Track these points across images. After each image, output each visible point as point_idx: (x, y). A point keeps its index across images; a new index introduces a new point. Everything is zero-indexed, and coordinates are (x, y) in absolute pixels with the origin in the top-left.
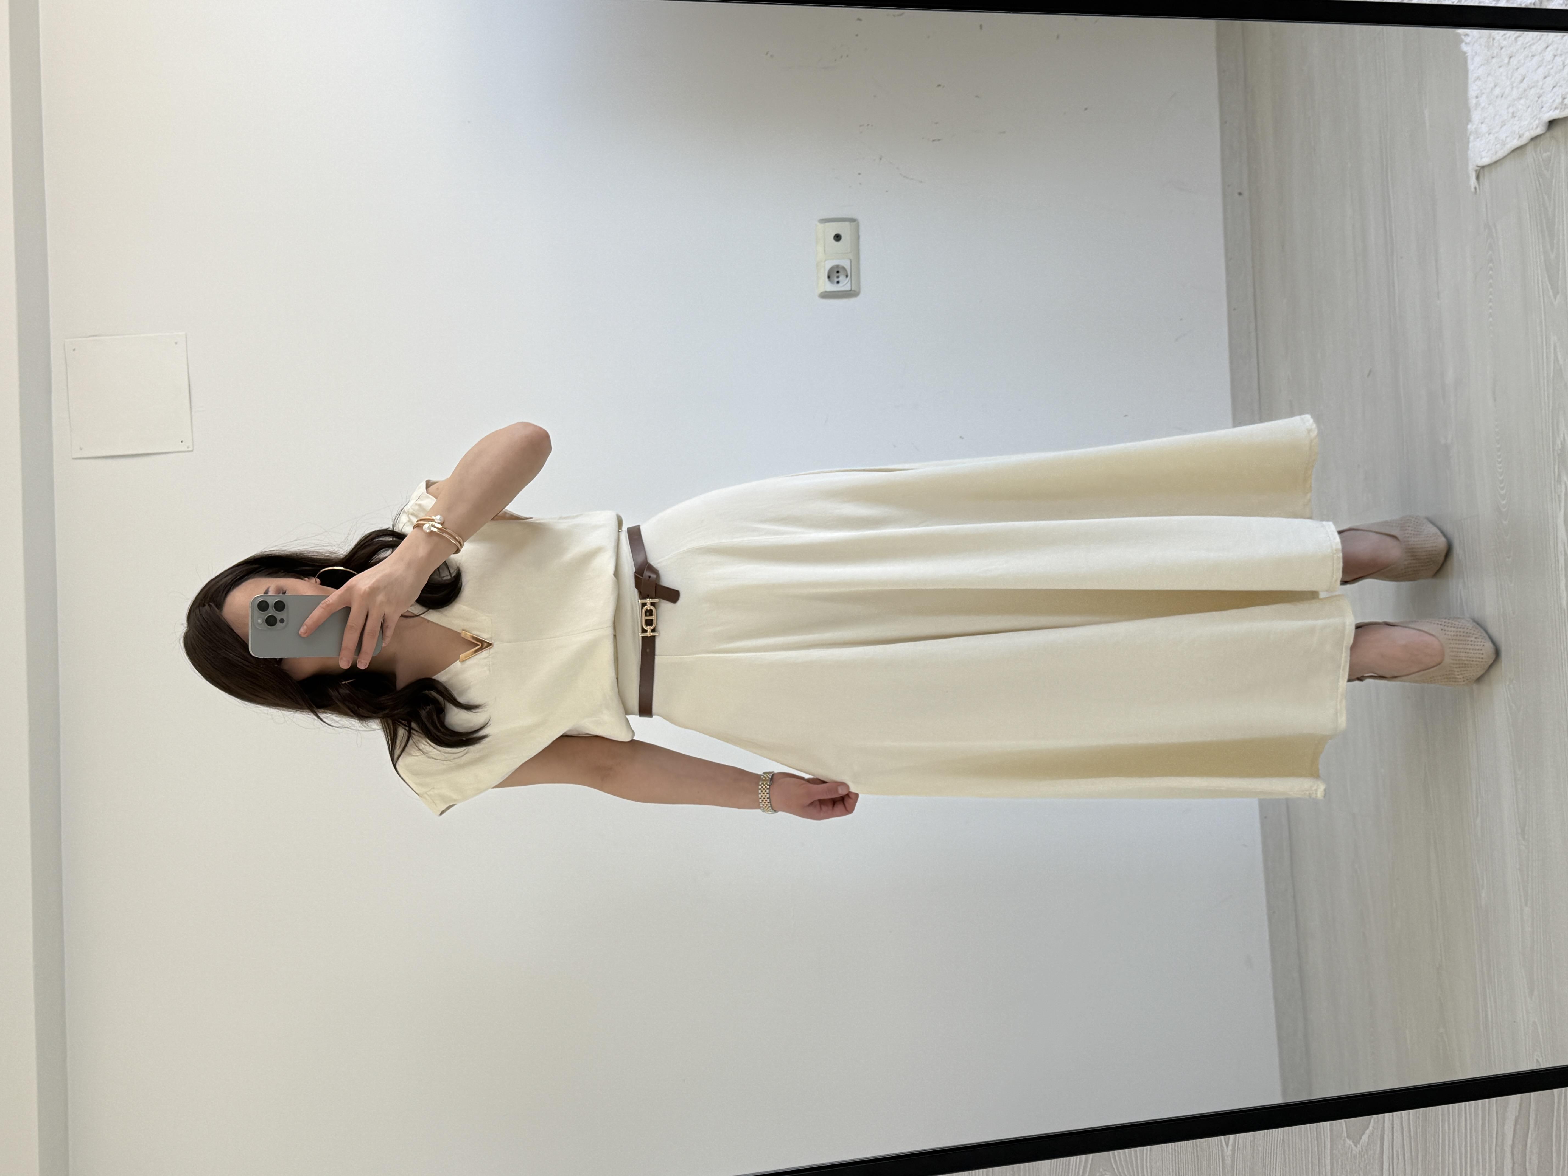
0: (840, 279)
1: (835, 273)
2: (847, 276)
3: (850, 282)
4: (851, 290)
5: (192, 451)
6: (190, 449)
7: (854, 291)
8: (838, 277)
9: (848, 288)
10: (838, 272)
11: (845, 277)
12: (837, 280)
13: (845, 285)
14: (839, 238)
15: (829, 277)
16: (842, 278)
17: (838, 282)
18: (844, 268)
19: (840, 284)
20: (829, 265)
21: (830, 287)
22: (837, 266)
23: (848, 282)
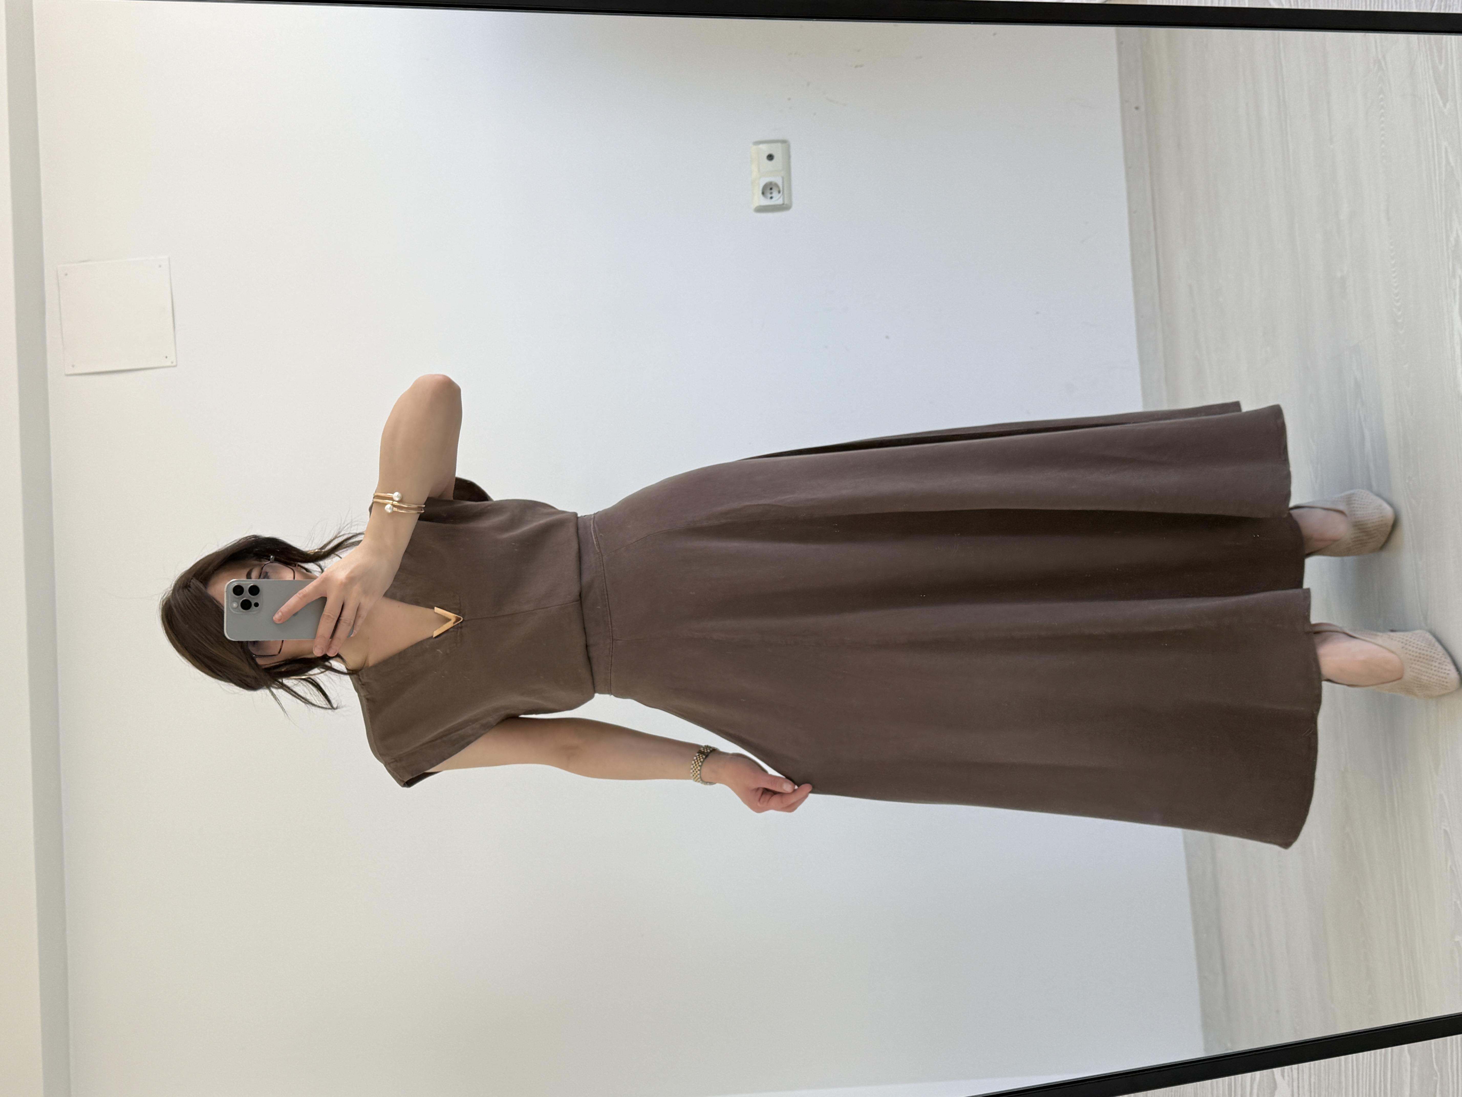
0: (773, 195)
1: (768, 189)
2: (779, 193)
3: (782, 197)
4: (783, 204)
5: (175, 366)
6: (174, 364)
7: (786, 204)
8: (771, 193)
9: (780, 202)
10: (771, 189)
11: (777, 193)
12: (770, 196)
13: (777, 199)
14: (772, 157)
15: (763, 193)
16: (775, 194)
17: (771, 198)
18: (777, 185)
19: (773, 199)
20: (764, 181)
21: (765, 202)
22: (771, 183)
23: (780, 197)
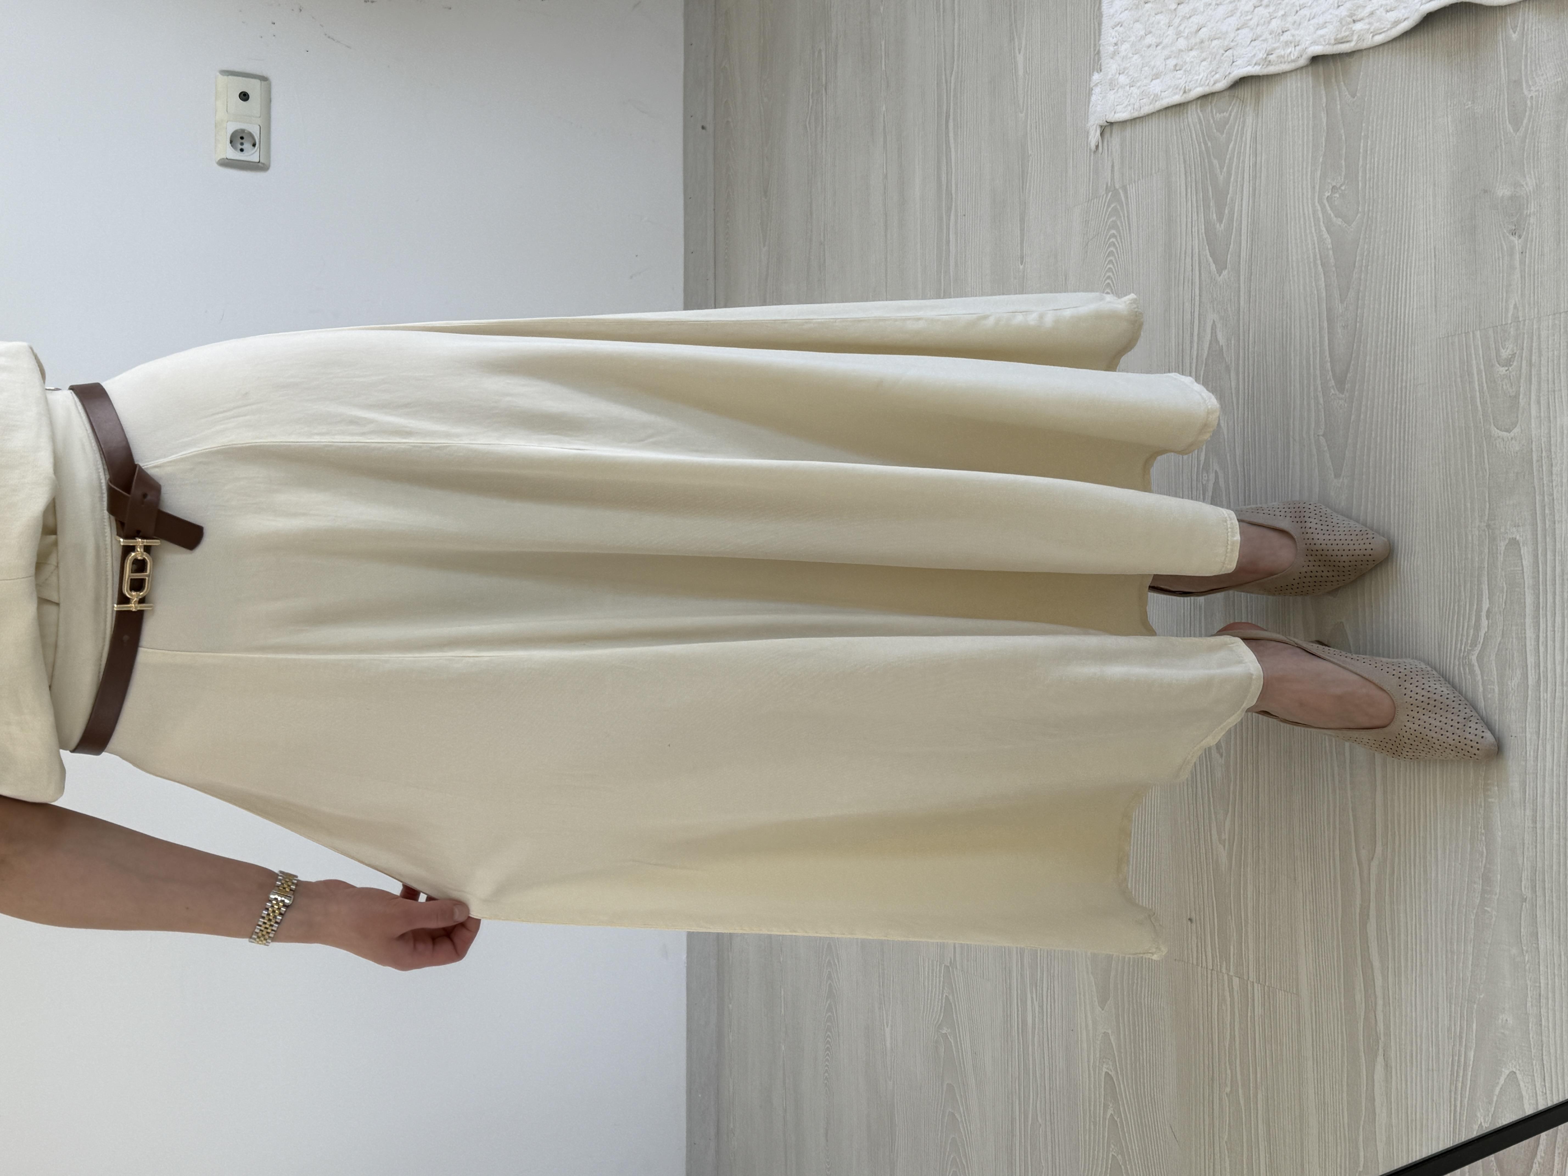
0: (244, 147)
1: (239, 138)
2: (254, 145)
3: (258, 152)
4: (259, 162)
7: (263, 164)
8: (242, 144)
9: (255, 158)
10: (242, 138)
11: (252, 146)
12: (241, 147)
13: (251, 155)
14: (244, 97)
15: (231, 142)
16: (247, 146)
17: (243, 150)
18: (251, 135)
19: (246, 153)
20: (232, 127)
21: (233, 154)
22: (243, 131)
23: (256, 152)
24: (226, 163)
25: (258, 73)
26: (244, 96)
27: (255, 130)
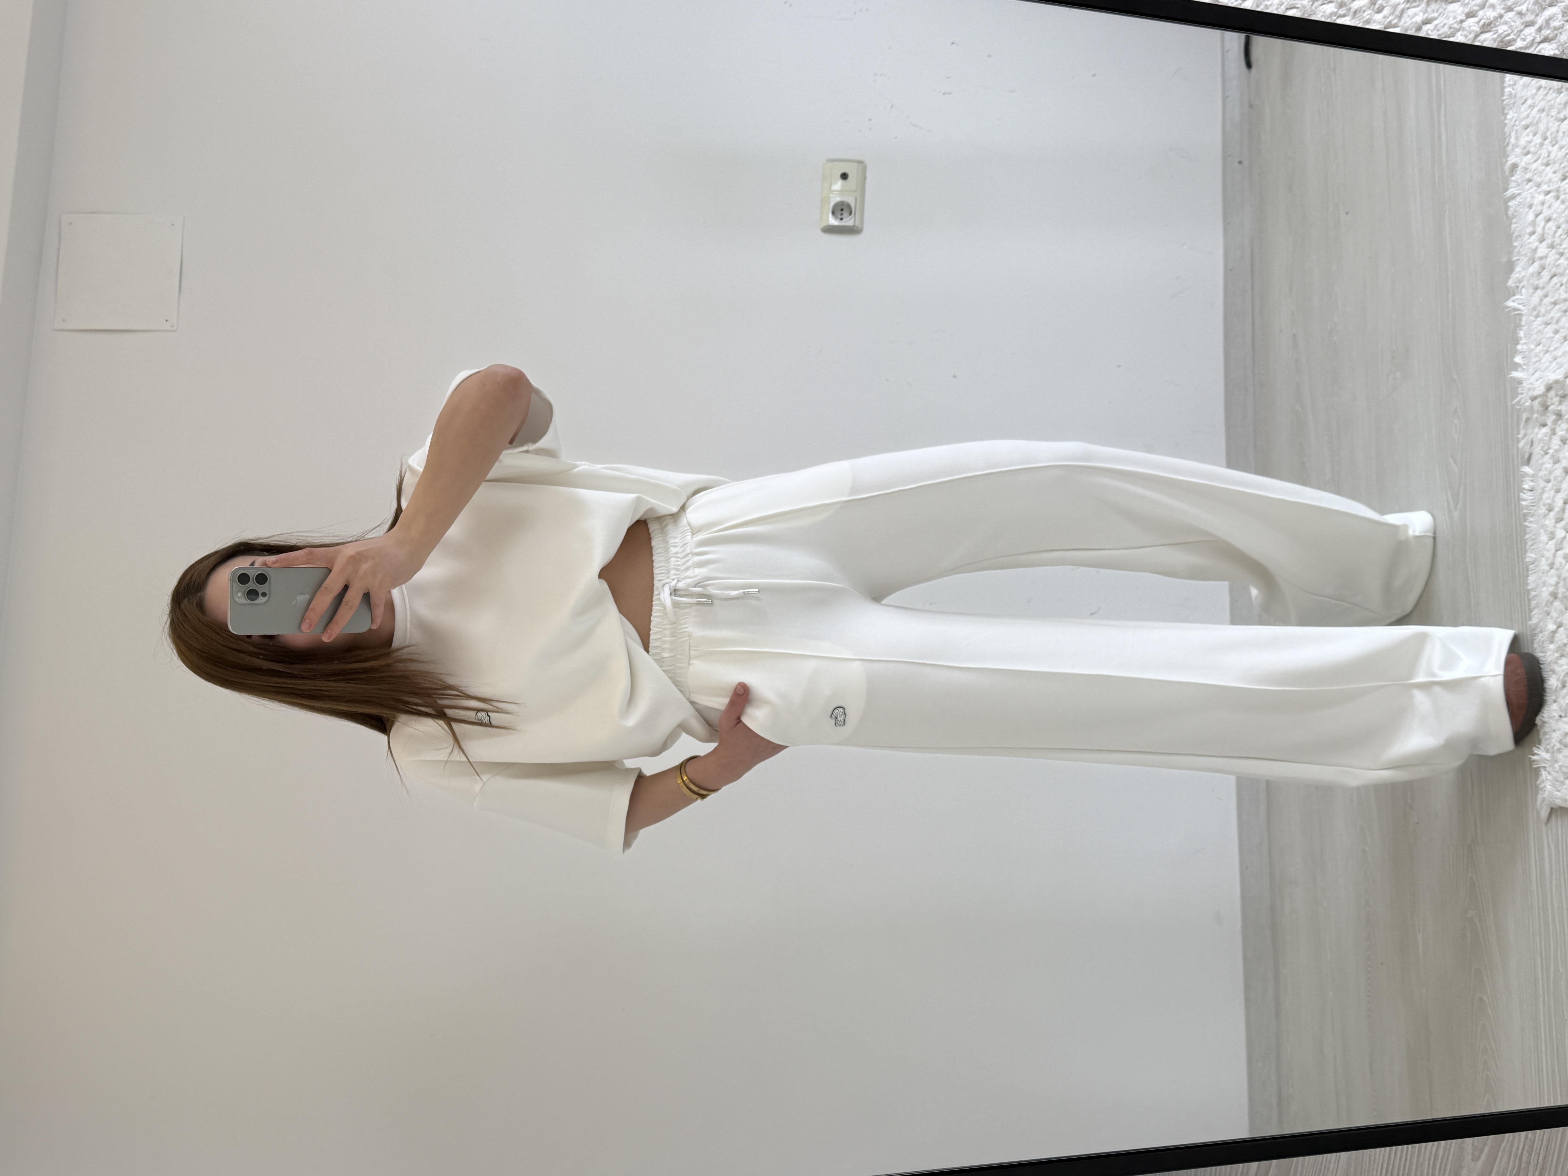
0: (843, 217)
1: (839, 209)
2: (851, 214)
3: (853, 219)
4: (854, 226)
5: (176, 331)
6: (174, 329)
7: (857, 227)
8: (842, 214)
9: (851, 224)
10: (842, 210)
11: (849, 213)
12: (840, 217)
13: (848, 222)
14: (846, 176)
15: (833, 213)
16: (846, 214)
17: (841, 219)
18: (849, 206)
19: (843, 221)
20: (835, 200)
21: (835, 222)
22: (843, 203)
23: (852, 218)
24: (830, 230)
25: (857, 158)
26: (844, 176)
27: (851, 200)
